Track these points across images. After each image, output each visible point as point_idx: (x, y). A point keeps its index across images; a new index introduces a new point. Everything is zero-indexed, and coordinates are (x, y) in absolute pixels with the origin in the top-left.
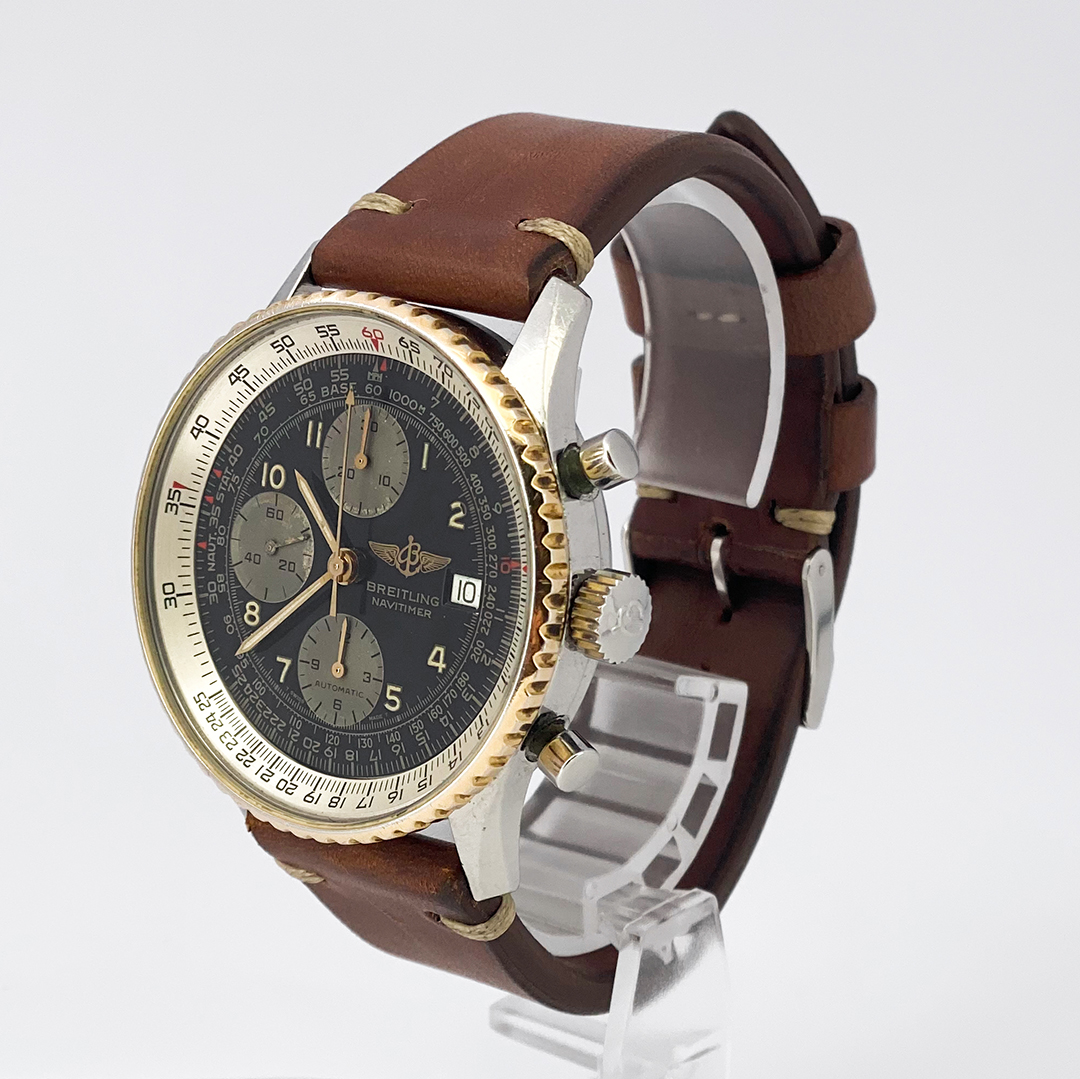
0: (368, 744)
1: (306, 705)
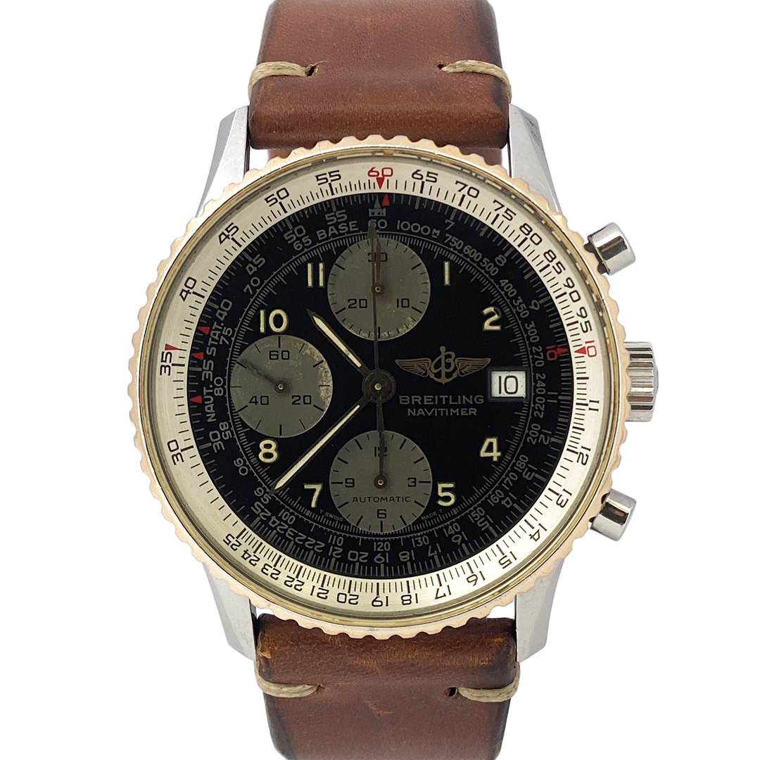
0: (422, 541)
1: (345, 522)
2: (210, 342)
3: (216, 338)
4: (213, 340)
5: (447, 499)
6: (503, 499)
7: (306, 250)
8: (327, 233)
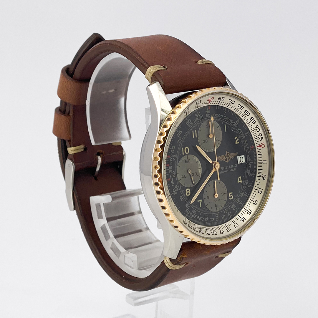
0: (227, 211)
1: (208, 210)
2: (171, 160)
3: (172, 159)
4: (171, 159)
5: (231, 197)
6: (244, 194)
7: (191, 127)
8: (196, 120)
